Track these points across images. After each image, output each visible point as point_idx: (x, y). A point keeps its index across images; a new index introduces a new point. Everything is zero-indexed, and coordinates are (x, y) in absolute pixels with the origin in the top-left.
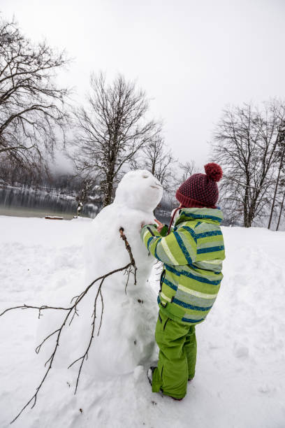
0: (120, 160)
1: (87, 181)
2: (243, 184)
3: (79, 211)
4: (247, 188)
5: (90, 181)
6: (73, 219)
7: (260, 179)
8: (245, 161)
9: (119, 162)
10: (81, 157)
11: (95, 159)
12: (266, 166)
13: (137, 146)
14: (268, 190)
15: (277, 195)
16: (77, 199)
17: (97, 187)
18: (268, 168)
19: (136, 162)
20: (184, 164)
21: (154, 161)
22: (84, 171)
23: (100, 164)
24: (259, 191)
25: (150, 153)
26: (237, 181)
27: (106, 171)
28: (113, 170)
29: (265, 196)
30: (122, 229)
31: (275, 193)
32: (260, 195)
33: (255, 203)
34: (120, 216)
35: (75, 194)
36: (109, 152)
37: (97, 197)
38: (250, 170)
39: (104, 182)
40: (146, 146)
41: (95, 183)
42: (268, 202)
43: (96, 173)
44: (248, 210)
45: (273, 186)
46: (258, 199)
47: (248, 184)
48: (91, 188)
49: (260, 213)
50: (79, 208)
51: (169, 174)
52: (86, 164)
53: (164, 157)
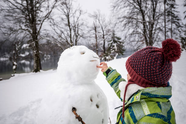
0: (40, 21)
1: (16, 43)
2: (140, 20)
3: (15, 69)
4: (144, 23)
5: (18, 42)
6: (12, 78)
7: (152, 14)
8: (138, 2)
9: (39, 22)
10: (5, 24)
11: (18, 24)
12: (155, 3)
13: (51, 6)
14: (159, 21)
15: (167, 24)
16: (10, 59)
17: (25, 46)
18: (156, 4)
19: (53, 20)
20: (93, 14)
21: (68, 16)
22: (11, 35)
23: (23, 27)
24: (153, 24)
25: (63, 9)
26: (135, 19)
27: (29, 32)
28: (36, 29)
29: (158, 26)
30: (74, 109)
31: (165, 22)
32: (154, 26)
33: (152, 33)
34: (69, 97)
35: (7, 55)
36: (29, 16)
37: (27, 53)
38: (143, 9)
39: (30, 41)
40: (59, 5)
41: (22, 43)
42: (161, 30)
43: (22, 35)
44: (148, 39)
45: (162, 17)
46: (154, 29)
47: (144, 19)
48: (20, 48)
49: (157, 40)
50: (14, 67)
51: (82, 24)
52: (11, 29)
53: (75, 11)
